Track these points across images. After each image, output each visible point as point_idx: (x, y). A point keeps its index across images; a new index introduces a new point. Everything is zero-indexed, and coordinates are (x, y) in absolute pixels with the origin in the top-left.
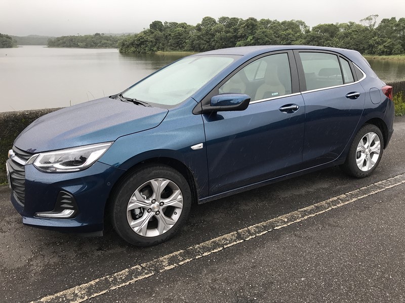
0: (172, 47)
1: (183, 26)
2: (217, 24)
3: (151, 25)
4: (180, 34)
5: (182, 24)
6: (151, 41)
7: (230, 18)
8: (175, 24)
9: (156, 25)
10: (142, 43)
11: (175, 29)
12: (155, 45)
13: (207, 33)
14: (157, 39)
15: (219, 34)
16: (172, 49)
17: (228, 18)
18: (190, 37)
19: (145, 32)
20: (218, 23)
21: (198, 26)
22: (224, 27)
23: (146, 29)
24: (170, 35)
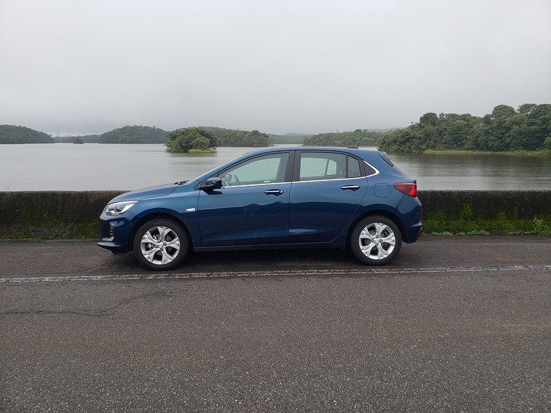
0: (447, 145)
1: (466, 118)
2: (516, 114)
3: (421, 118)
4: (459, 129)
5: (464, 115)
6: (419, 138)
7: (538, 105)
8: (454, 116)
9: (428, 118)
10: (407, 140)
11: (453, 122)
12: (424, 142)
13: (499, 127)
14: (427, 135)
15: (518, 127)
16: (448, 147)
17: (534, 105)
18: (473, 132)
19: (412, 127)
20: (518, 112)
21: (487, 117)
22: (526, 118)
23: (414, 123)
24: (445, 129)
